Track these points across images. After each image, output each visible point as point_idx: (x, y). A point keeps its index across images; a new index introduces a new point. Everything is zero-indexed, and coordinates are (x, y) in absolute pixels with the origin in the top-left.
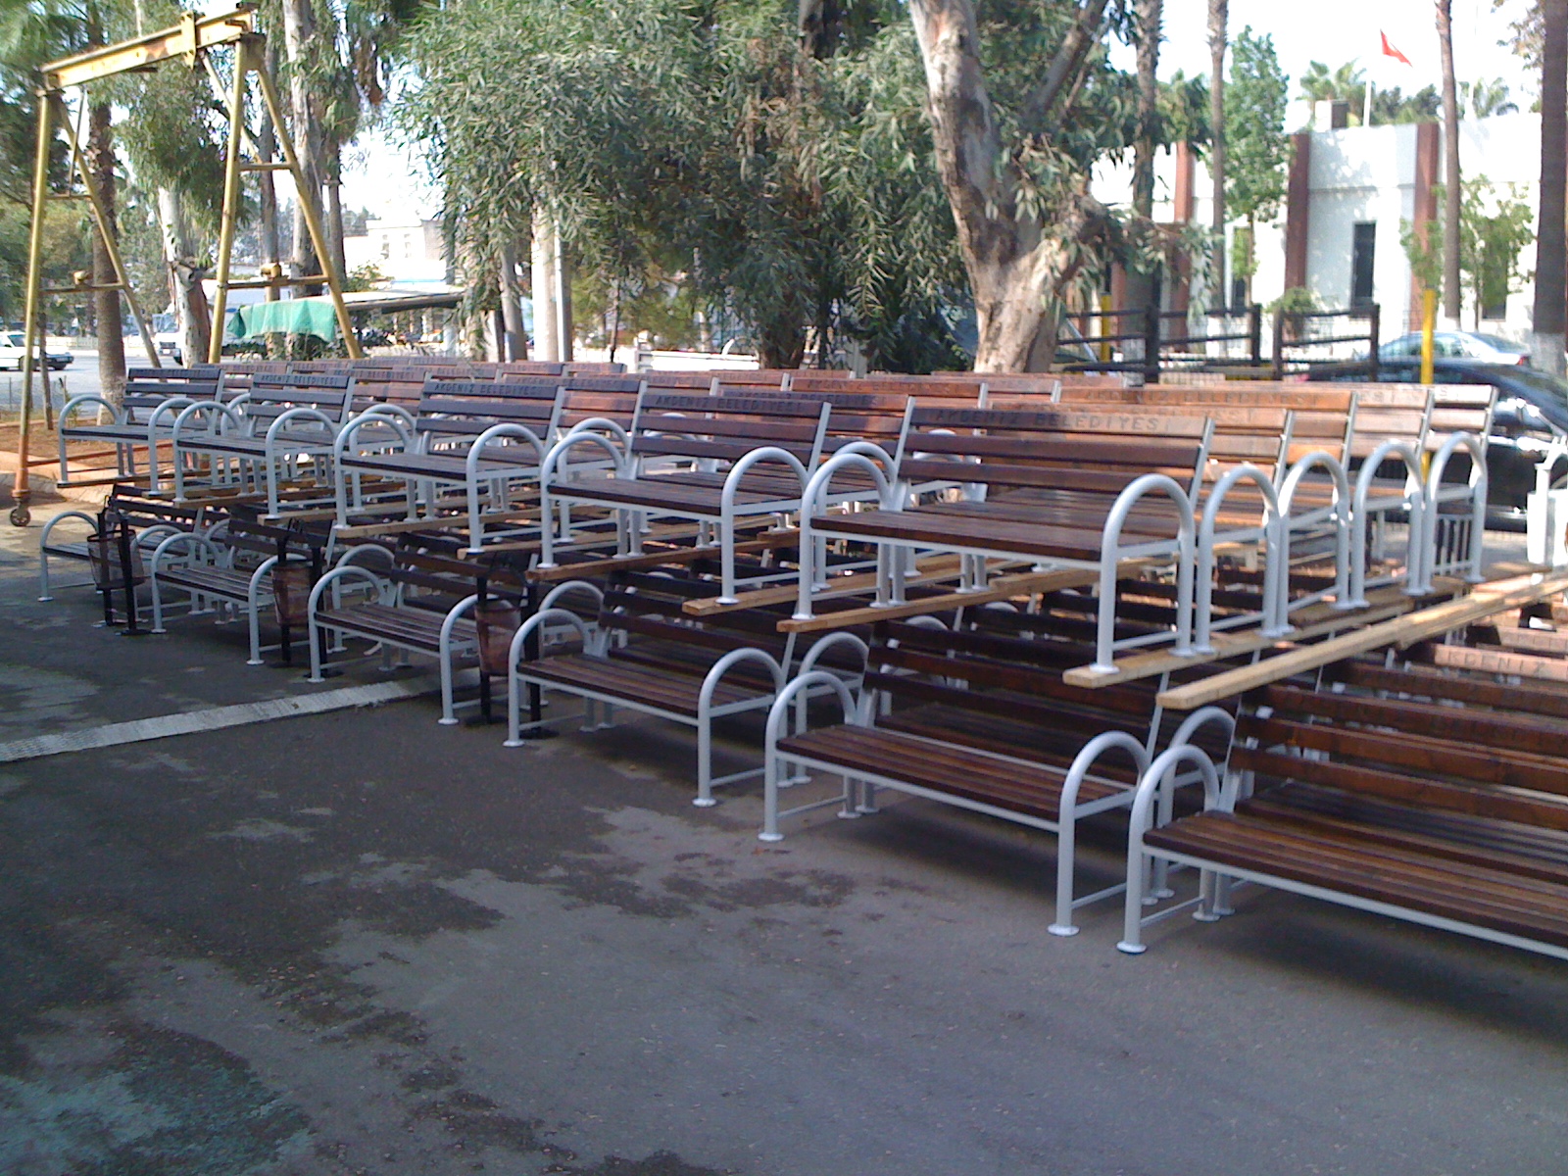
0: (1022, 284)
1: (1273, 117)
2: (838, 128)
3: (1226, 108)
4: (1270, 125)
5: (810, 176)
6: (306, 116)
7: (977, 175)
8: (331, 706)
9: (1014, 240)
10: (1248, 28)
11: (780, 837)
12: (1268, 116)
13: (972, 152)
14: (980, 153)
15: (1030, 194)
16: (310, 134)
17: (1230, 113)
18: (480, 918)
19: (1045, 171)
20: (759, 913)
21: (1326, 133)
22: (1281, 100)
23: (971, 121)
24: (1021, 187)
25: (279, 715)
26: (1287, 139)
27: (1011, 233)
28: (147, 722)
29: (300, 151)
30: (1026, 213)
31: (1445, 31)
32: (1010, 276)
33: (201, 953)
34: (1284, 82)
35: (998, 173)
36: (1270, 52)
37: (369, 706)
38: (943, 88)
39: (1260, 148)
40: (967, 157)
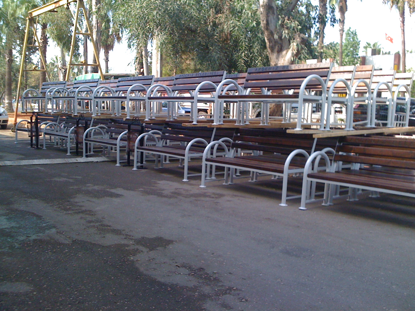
0: (283, 59)
1: (356, 52)
2: (235, 18)
3: (343, 49)
4: (355, 54)
5: (227, 31)
6: (96, 27)
7: (272, 27)
8: (87, 161)
9: (282, 46)
10: (350, 28)
11: (205, 187)
12: (354, 51)
13: (271, 21)
14: (273, 21)
15: (286, 31)
16: (97, 31)
17: (344, 50)
18: (118, 196)
19: (291, 26)
20: (197, 199)
21: (370, 57)
22: (358, 47)
23: (271, 12)
24: (284, 30)
25: (72, 162)
26: (359, 58)
27: (281, 44)
28: (35, 160)
29: (94, 37)
30: (285, 36)
31: (403, 28)
32: (280, 56)
33: (36, 198)
34: (359, 42)
35: (278, 27)
36: (355, 34)
37: (97, 162)
38: (264, 2)
39: (352, 59)
40: (270, 22)
